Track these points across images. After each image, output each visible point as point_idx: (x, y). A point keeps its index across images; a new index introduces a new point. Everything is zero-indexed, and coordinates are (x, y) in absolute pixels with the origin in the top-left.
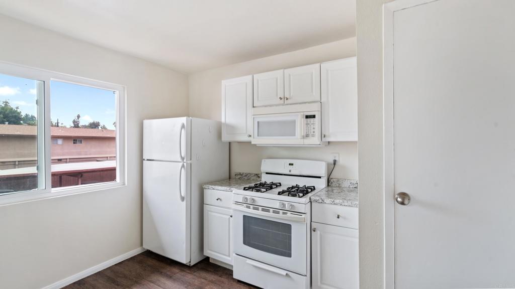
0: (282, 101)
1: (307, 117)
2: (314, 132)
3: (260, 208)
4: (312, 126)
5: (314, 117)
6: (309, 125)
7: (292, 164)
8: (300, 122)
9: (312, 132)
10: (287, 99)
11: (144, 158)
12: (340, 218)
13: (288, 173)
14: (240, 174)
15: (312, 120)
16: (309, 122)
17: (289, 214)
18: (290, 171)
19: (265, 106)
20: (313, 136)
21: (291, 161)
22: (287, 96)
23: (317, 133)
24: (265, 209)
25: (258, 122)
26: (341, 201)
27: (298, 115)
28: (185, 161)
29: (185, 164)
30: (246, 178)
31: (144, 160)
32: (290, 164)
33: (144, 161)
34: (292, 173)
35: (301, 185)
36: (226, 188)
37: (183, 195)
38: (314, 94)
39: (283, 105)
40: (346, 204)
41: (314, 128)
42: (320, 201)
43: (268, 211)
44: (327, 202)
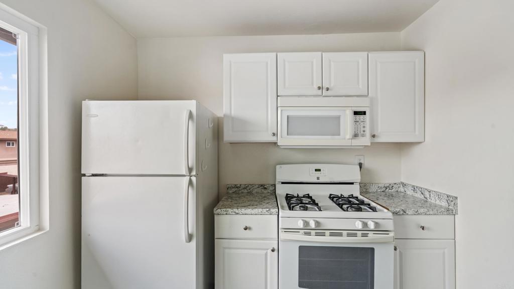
0: (320, 92)
1: (356, 113)
2: (364, 131)
3: (327, 233)
4: (362, 123)
5: (364, 113)
6: (358, 123)
7: (319, 170)
8: (348, 119)
9: (362, 131)
10: (328, 89)
11: (83, 172)
12: (425, 229)
13: (316, 181)
14: (236, 186)
15: (362, 117)
16: (358, 120)
17: (371, 234)
18: (318, 178)
19: (299, 96)
20: (363, 136)
21: (318, 166)
22: (325, 85)
23: (368, 133)
24: (336, 233)
25: (288, 117)
26: (426, 210)
27: (345, 110)
28: (194, 173)
29: (194, 179)
30: (246, 191)
31: (84, 175)
32: (316, 170)
33: (83, 178)
34: (320, 181)
35: (346, 195)
36: (260, 210)
37: (190, 232)
38: (360, 86)
39: (322, 95)
40: (431, 213)
41: (364, 127)
42: (402, 213)
43: (340, 235)
44: (409, 214)
